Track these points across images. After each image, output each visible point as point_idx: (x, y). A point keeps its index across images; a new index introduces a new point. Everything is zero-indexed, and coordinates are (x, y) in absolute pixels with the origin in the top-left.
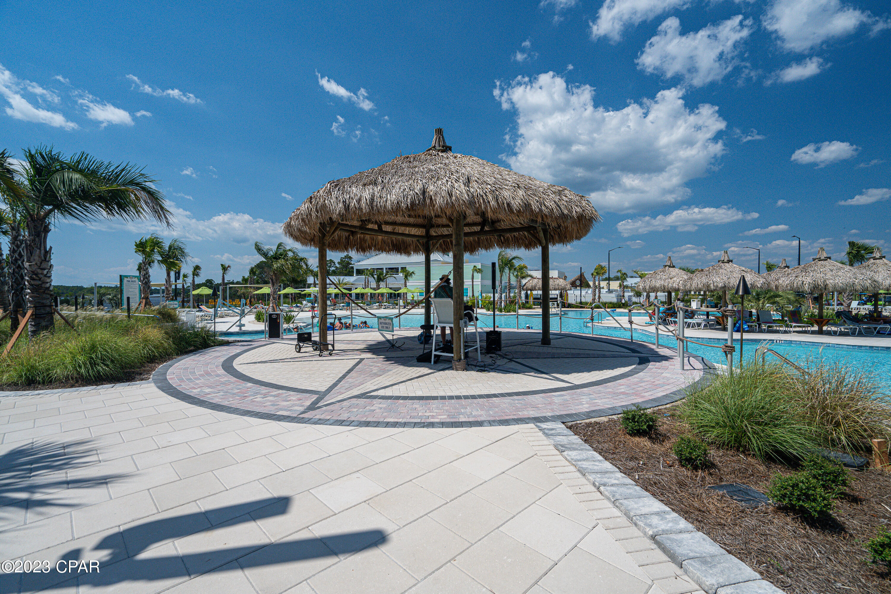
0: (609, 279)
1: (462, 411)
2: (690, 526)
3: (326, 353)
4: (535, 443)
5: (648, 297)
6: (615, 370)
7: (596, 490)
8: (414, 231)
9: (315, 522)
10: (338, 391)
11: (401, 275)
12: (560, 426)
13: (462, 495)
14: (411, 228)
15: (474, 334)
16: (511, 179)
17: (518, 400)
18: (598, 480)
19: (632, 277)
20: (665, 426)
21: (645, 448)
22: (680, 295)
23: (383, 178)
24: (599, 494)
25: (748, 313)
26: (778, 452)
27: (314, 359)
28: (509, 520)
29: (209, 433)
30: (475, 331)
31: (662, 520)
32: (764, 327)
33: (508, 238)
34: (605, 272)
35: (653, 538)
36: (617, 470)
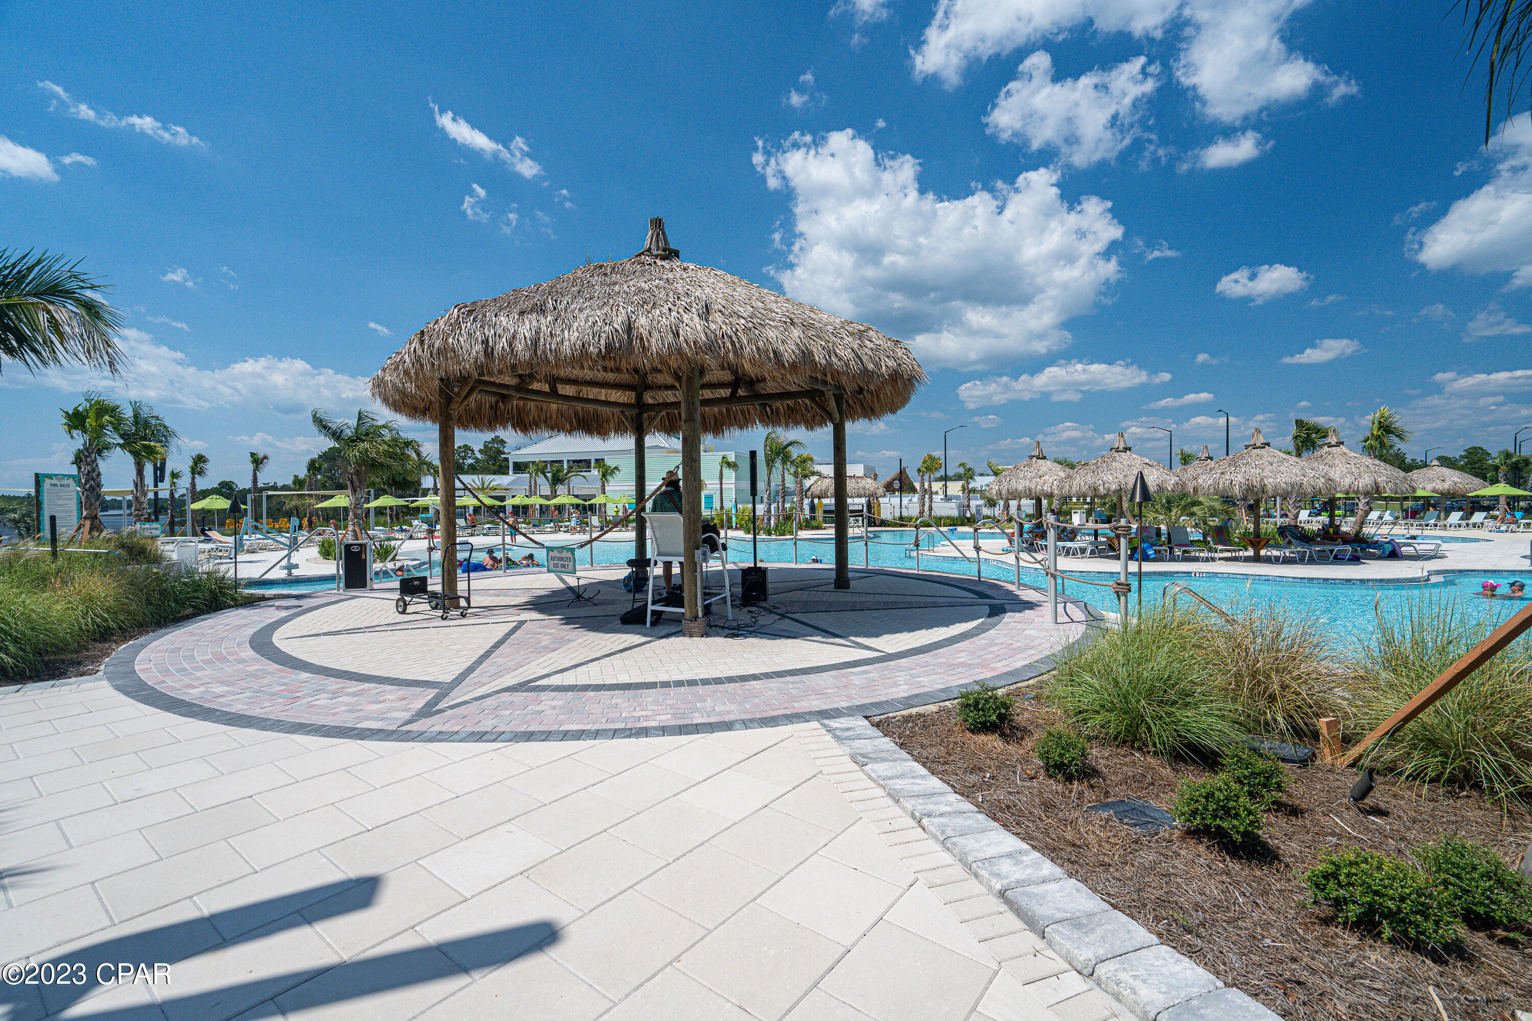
0: (945, 479)
1: (698, 705)
2: (1058, 871)
3: (454, 613)
4: (819, 754)
5: (1007, 507)
6: (952, 627)
7: (915, 825)
8: (615, 396)
9: (427, 916)
10: (476, 680)
11: (595, 472)
12: (861, 723)
13: (694, 848)
14: (610, 391)
15: (720, 573)
16: (779, 308)
17: (793, 683)
18: (919, 807)
19: (982, 475)
20: (1026, 715)
21: (995, 751)
22: (1055, 505)
23: (556, 301)
24: (920, 830)
25: (1155, 531)
26: (1190, 746)
27: (431, 625)
28: (772, 885)
29: (220, 769)
30: (721, 568)
31: (1016, 864)
32: (1178, 552)
33: (778, 409)
34: (941, 468)
35: (1002, 894)
36: (950, 789)
